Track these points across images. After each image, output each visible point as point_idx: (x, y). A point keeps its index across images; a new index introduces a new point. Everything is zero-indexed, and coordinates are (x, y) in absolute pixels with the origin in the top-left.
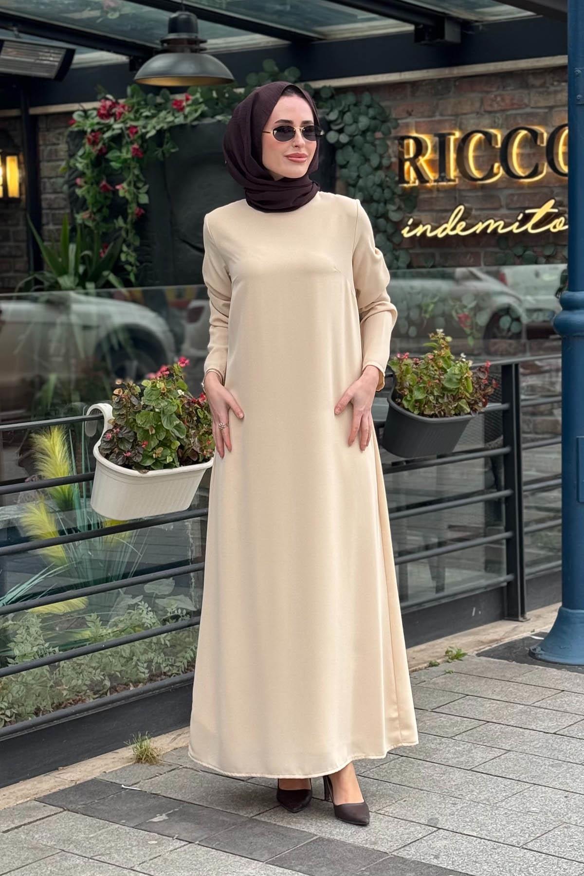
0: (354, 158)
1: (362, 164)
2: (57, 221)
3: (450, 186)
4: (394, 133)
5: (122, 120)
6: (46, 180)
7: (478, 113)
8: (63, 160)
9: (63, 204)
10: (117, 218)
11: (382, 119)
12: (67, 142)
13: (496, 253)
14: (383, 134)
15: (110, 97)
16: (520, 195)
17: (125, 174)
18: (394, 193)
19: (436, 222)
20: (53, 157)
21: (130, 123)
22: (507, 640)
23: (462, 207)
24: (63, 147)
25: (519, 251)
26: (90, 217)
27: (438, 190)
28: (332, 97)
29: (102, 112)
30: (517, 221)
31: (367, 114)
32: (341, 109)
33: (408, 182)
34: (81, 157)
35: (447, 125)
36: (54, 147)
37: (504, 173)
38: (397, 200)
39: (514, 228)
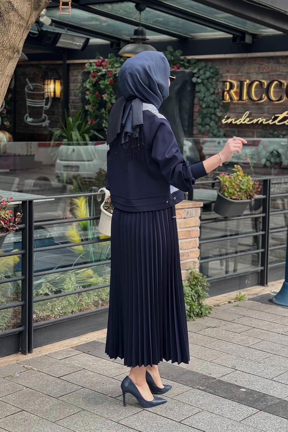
0: (203, 89)
1: (207, 92)
2: (75, 108)
3: (244, 103)
4: (220, 80)
5: (106, 68)
6: (72, 91)
7: (257, 73)
8: (79, 83)
9: (78, 101)
10: (102, 108)
11: (216, 74)
12: (82, 76)
13: (261, 132)
14: (216, 79)
15: (101, 58)
16: (273, 108)
17: (106, 90)
18: (219, 104)
19: (236, 117)
20: (75, 81)
21: (109, 69)
22: (260, 294)
23: (248, 112)
24: (80, 78)
25: (271, 131)
26: (91, 108)
27: (238, 104)
28: (195, 63)
29: (98, 64)
30: (271, 119)
31: (209, 71)
32: (199, 68)
33: (226, 100)
34: (89, 82)
35: (244, 77)
36: (76, 77)
37: (267, 99)
38: (220, 108)
39: (270, 122)
